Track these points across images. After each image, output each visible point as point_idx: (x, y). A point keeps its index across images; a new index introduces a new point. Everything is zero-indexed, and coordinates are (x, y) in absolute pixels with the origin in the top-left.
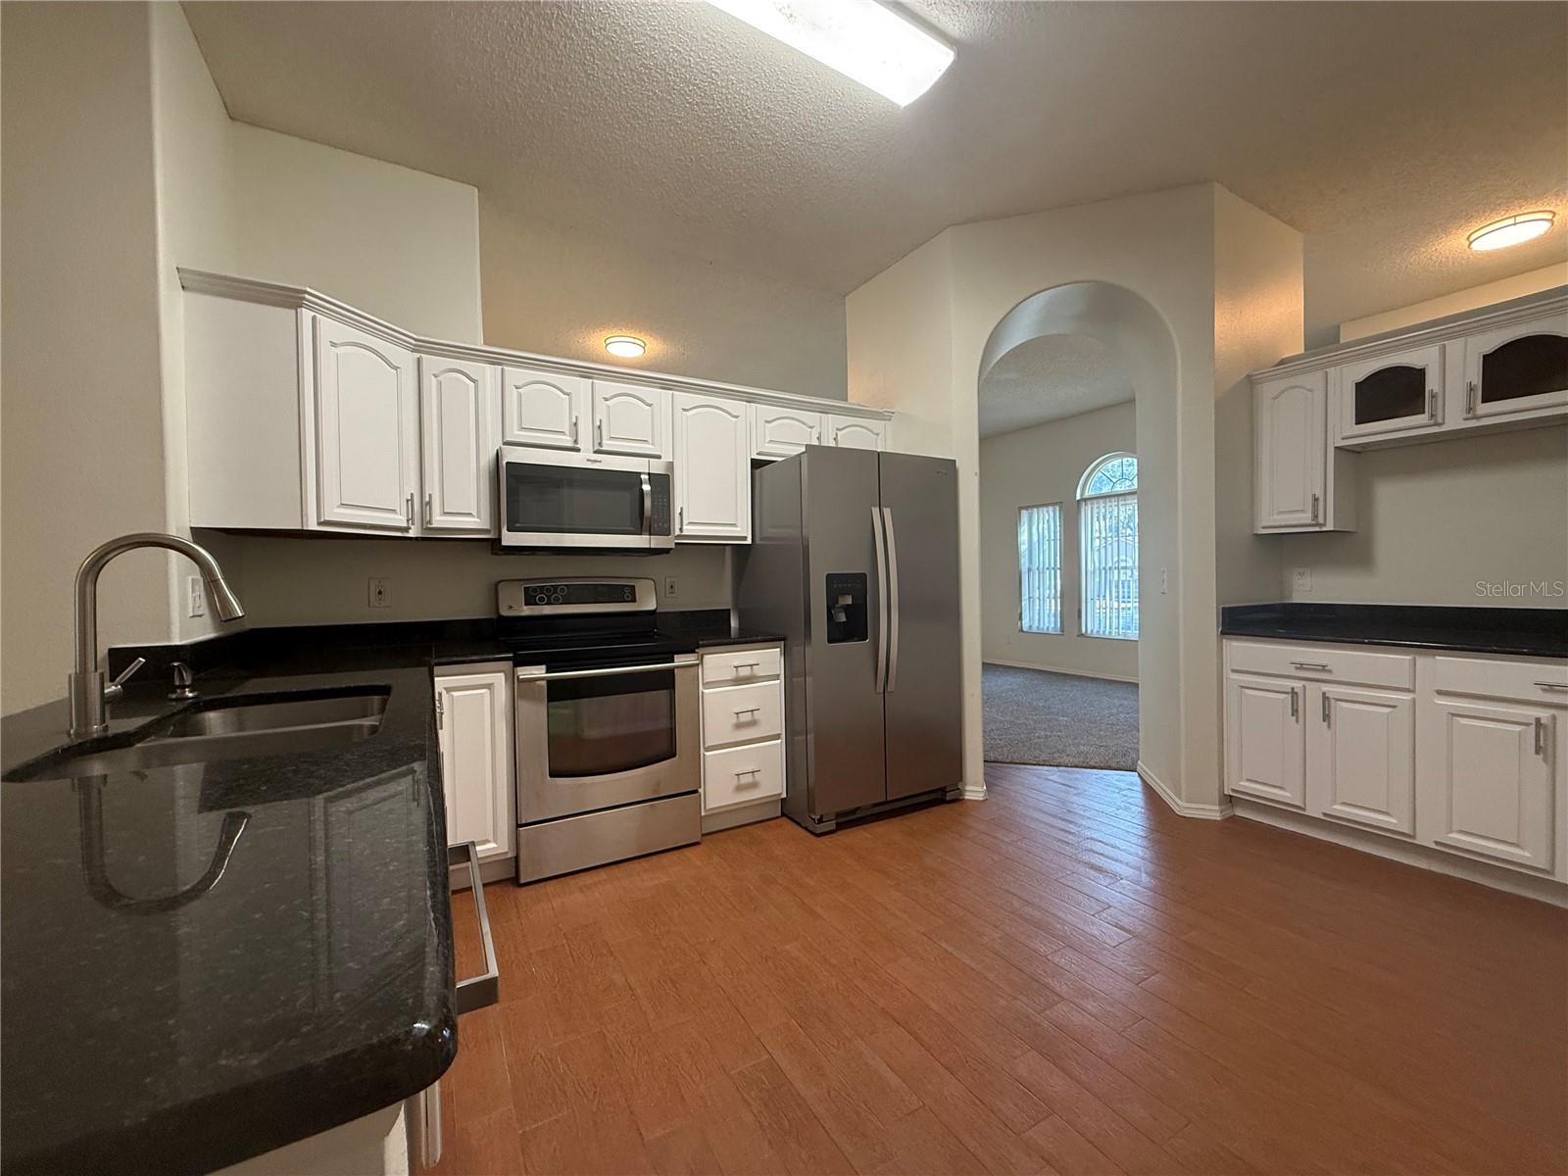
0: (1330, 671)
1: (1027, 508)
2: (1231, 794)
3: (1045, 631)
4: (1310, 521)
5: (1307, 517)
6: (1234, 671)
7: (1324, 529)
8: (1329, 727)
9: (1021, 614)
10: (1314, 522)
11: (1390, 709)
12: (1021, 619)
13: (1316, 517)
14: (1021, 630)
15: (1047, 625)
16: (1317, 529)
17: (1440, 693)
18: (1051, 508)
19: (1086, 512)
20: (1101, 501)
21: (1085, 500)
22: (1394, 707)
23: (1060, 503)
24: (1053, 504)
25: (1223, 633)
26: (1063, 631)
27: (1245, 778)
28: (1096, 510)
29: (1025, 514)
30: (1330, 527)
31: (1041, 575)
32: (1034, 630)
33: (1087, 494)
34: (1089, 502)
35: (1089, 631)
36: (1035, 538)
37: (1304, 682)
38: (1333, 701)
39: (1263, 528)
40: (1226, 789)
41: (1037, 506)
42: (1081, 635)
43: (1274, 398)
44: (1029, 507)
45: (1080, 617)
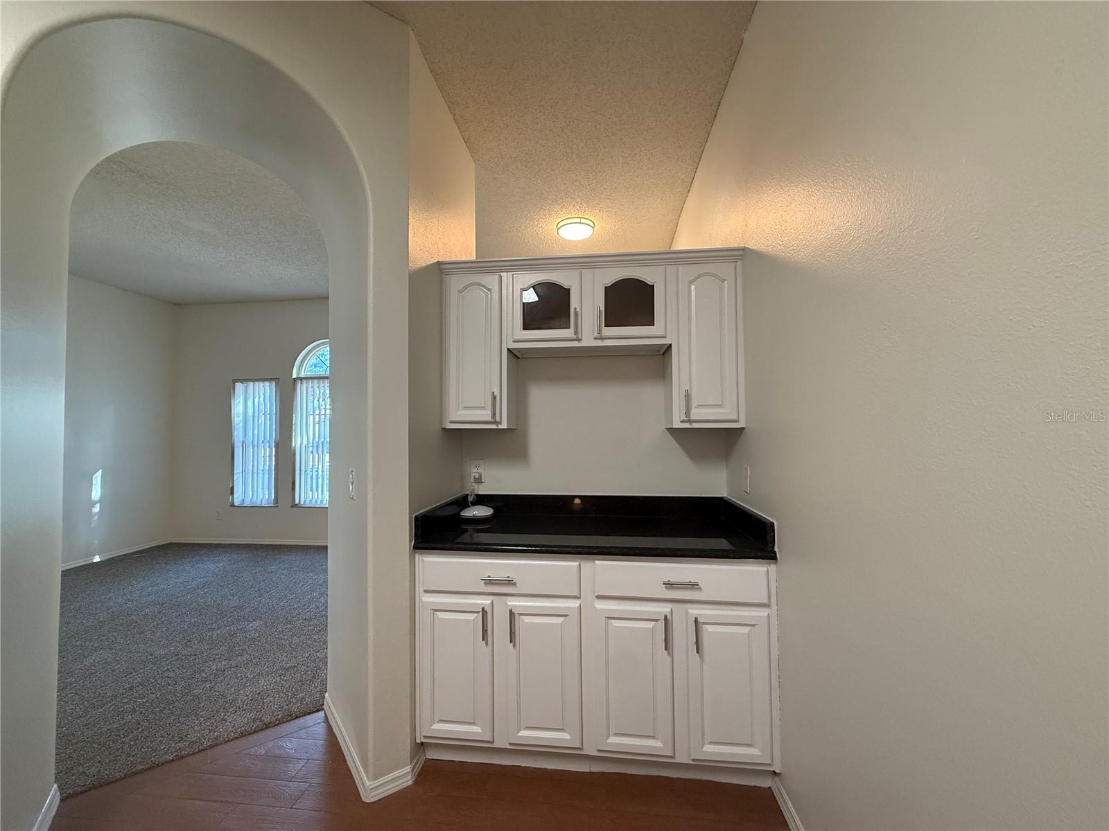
0: (515, 584)
1: (242, 381)
2: (424, 740)
3: (258, 504)
4: (489, 419)
5: (486, 415)
6: (426, 591)
7: (500, 427)
8: (514, 646)
9: (232, 488)
10: (493, 420)
11: (562, 619)
12: (232, 493)
13: (494, 415)
14: (232, 505)
15: (261, 496)
16: (494, 426)
17: (599, 597)
18: (267, 384)
19: (301, 389)
20: (316, 381)
21: (301, 379)
22: (566, 616)
23: (276, 380)
24: (270, 380)
25: (415, 548)
26: (277, 503)
27: (436, 720)
28: (310, 389)
29: (239, 386)
30: (504, 426)
31: (256, 448)
32: (247, 504)
33: (302, 375)
34: (304, 382)
35: (302, 503)
36: (250, 411)
37: (491, 598)
38: (517, 616)
39: (451, 422)
40: (418, 735)
41: (254, 380)
42: (295, 506)
43: (460, 292)
44: (245, 380)
45: (294, 488)
